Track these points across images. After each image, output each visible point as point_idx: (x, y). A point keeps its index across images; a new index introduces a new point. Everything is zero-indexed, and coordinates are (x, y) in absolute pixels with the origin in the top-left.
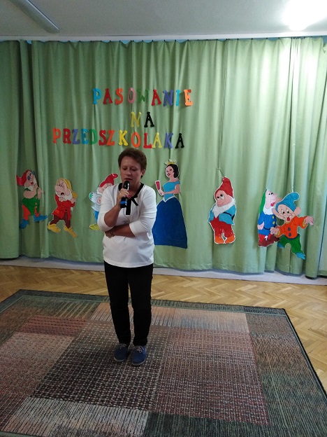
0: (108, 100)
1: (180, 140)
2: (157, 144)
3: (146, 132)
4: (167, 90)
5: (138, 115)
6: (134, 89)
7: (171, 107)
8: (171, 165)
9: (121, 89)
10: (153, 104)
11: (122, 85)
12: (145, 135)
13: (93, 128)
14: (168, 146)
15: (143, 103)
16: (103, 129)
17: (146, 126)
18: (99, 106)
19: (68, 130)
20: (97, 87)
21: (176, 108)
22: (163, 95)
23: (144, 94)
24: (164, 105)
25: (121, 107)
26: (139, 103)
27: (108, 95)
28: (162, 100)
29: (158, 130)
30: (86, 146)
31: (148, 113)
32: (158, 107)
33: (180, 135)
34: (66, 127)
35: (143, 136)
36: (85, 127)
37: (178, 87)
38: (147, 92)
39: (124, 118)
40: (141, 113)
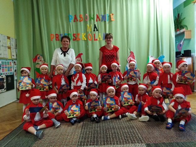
0: (76, 20)
2: (100, 38)
3: (95, 33)
4: (103, 14)
6: (88, 14)
7: (105, 22)
9: (82, 15)
10: (97, 21)
11: (82, 13)
12: (94, 34)
13: (70, 33)
15: (92, 20)
16: (74, 33)
17: (94, 31)
18: (72, 23)
19: (58, 35)
20: (71, 14)
21: (107, 22)
22: (101, 17)
23: (92, 16)
24: (102, 21)
25: (82, 23)
26: (90, 20)
27: (76, 18)
28: (101, 19)
29: (100, 32)
31: (95, 25)
32: (99, 22)
34: (57, 33)
36: (66, 33)
37: (107, 13)
38: (94, 15)
39: (84, 28)
40: (91, 25)
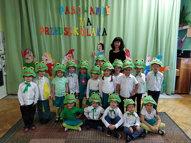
0: (67, 12)
1: (105, 31)
2: (93, 34)
4: (98, 6)
5: (83, 19)
6: (81, 6)
7: (100, 15)
8: (100, 44)
9: (74, 7)
10: (91, 14)
11: (74, 5)
12: (87, 29)
13: (61, 27)
14: (98, 34)
15: (86, 13)
16: (66, 27)
17: (87, 25)
18: (63, 16)
19: (48, 28)
20: (62, 5)
21: (102, 16)
22: (96, 9)
23: (86, 9)
24: (96, 14)
25: (75, 15)
26: (83, 13)
27: (67, 9)
28: (95, 12)
29: (94, 27)
30: (58, 36)
31: (88, 19)
32: (93, 15)
33: (104, 29)
34: (47, 27)
35: (86, 30)
36: (56, 26)
37: (103, 5)
38: (87, 8)
39: (76, 21)
40: (84, 19)
